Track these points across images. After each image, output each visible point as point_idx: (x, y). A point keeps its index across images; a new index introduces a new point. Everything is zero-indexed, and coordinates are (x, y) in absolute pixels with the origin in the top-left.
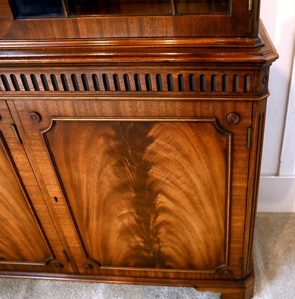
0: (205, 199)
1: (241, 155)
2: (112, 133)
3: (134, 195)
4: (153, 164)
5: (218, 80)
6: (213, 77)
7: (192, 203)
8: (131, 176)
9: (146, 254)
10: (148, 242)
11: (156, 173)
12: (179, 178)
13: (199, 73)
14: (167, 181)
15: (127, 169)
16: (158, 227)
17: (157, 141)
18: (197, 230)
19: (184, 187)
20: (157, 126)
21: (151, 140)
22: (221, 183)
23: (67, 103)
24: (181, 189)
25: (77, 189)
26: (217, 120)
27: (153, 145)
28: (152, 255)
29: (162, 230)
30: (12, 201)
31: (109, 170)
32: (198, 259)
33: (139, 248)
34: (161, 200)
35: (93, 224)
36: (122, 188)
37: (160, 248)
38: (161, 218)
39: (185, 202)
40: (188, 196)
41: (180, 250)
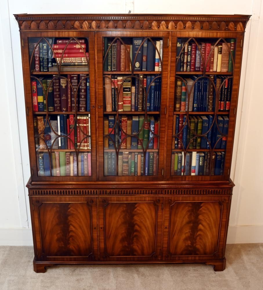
0: (213, 225)
1: (225, 211)
2: (191, 205)
3: (192, 225)
4: (200, 214)
5: (221, 191)
6: (220, 190)
7: (209, 227)
8: (193, 218)
9: (190, 249)
10: (192, 243)
11: (201, 217)
12: (206, 218)
13: (217, 189)
14: (203, 220)
15: (192, 216)
16: (197, 237)
17: (203, 207)
18: (209, 237)
19: (208, 222)
20: (203, 203)
21: (201, 207)
22: (219, 219)
23: (181, 197)
24: (207, 222)
25: (174, 223)
26: (220, 201)
27: (201, 209)
28: (192, 249)
29: (198, 238)
30: (150, 229)
31: (187, 217)
32: (208, 250)
33: (188, 246)
34: (200, 226)
35: (175, 237)
36: (189, 223)
37: (196, 245)
38: (199, 233)
39: (207, 227)
40: (208, 224)
41: (202, 246)
